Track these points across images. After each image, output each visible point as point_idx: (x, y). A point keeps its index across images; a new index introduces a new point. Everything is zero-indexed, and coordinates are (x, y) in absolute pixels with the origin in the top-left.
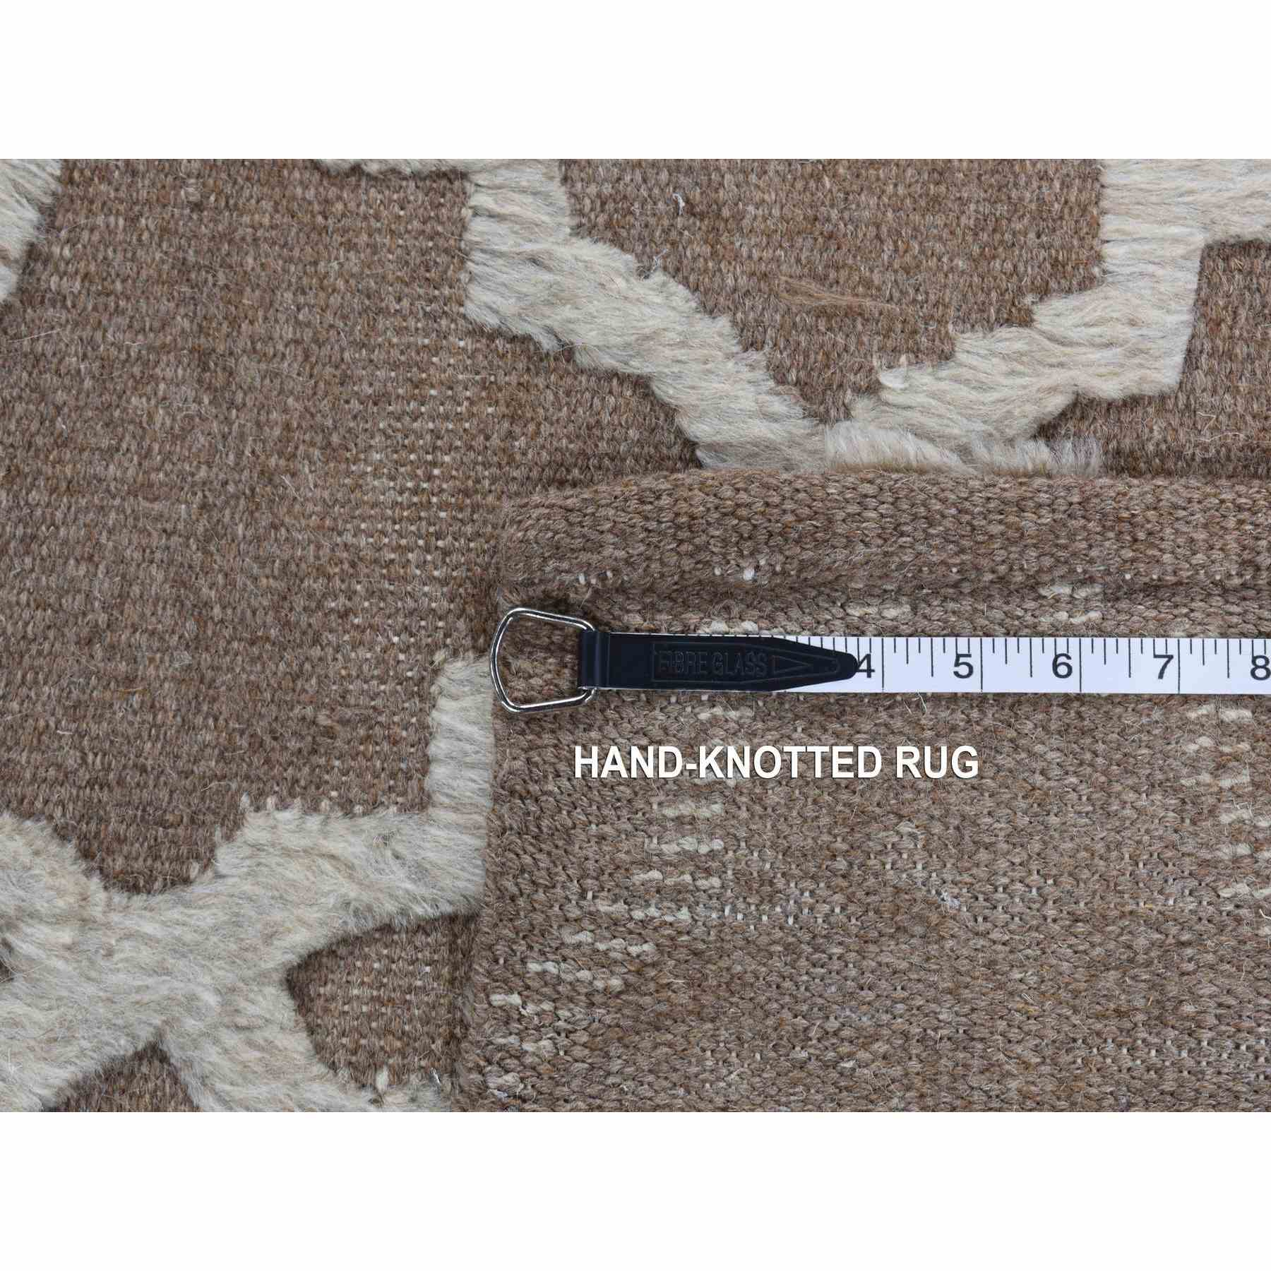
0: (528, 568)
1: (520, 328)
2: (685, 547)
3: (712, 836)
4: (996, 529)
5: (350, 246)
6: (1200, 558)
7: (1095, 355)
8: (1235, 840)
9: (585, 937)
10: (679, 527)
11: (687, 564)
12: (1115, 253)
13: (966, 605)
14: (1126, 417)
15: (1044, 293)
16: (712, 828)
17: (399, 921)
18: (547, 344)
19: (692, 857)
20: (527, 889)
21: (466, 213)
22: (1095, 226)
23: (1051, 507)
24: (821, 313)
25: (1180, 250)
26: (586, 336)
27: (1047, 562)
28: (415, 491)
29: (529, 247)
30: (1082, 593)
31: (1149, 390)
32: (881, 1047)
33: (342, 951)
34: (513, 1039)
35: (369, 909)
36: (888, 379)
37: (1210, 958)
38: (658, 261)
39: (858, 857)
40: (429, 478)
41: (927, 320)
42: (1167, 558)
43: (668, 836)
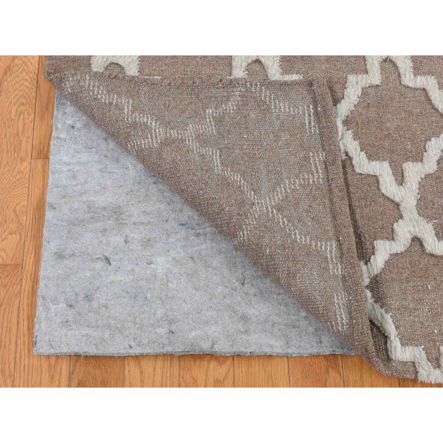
0: (315, 80)
1: (348, 82)
2: (321, 100)
3: (284, 110)
4: (331, 142)
5: (355, 61)
6: (332, 172)
7: (358, 159)
8: (294, 181)
9: (268, 94)
10: (324, 98)
11: (319, 101)
12: (374, 163)
13: (320, 141)
14: (351, 166)
15: (366, 153)
16: (285, 110)
17: (267, 73)
18: (346, 85)
19: (281, 108)
20: (273, 85)
21: (362, 75)
22: (377, 160)
23: (335, 150)
24: (357, 123)
25: (376, 172)
26: (348, 90)
27: (328, 150)
28: (324, 71)
29: (359, 82)
30: (324, 157)
31: (355, 168)
32: (259, 135)
33: (262, 67)
34: (254, 86)
35: (268, 69)
36: (350, 132)
37: (277, 178)
38: (360, 99)
39: (284, 131)
40: (326, 72)
41: (359, 137)
42: (331, 167)
43: (283, 104)
